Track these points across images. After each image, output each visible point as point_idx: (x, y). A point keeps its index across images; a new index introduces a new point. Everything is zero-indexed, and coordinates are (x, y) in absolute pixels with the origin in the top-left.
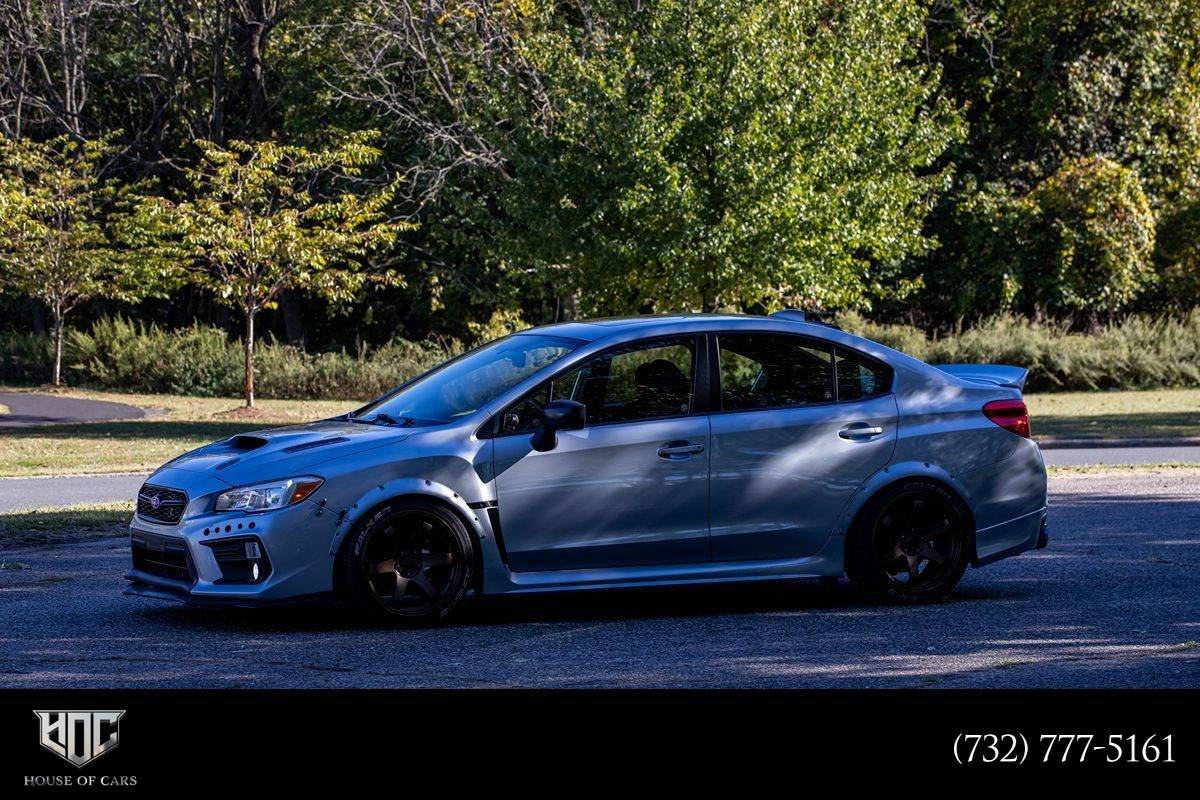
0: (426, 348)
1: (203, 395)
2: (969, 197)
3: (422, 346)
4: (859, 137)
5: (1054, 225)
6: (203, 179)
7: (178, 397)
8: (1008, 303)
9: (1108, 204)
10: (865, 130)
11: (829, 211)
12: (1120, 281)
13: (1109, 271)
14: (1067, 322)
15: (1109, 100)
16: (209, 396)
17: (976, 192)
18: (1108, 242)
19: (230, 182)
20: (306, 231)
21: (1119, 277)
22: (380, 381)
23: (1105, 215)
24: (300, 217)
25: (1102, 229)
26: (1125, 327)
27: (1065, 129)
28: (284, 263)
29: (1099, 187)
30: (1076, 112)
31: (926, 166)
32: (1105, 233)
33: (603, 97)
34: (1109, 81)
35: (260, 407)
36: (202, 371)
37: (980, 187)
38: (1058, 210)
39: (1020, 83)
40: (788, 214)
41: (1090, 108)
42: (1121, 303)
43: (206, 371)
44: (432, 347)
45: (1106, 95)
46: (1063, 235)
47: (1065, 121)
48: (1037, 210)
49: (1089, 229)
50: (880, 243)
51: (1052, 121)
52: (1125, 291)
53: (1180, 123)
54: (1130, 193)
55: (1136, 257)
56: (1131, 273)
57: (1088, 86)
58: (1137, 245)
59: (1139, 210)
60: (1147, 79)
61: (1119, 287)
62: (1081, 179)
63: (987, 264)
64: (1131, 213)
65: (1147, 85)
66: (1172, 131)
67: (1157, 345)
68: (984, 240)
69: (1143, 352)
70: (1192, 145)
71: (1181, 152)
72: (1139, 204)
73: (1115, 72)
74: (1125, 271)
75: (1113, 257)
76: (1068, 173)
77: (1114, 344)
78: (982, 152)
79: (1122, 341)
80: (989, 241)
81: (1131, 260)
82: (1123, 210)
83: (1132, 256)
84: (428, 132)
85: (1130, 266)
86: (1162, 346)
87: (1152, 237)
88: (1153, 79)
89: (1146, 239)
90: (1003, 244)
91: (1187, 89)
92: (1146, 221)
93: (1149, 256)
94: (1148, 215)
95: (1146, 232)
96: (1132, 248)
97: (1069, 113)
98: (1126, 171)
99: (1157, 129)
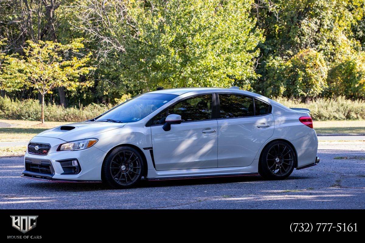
0: (101, 106)
1: (31, 120)
2: (270, 61)
3: (100, 105)
4: (231, 41)
5: (296, 70)
6: (29, 53)
7: (23, 121)
8: (281, 94)
9: (313, 64)
10: (233, 38)
11: (220, 63)
12: (316, 87)
13: (313, 85)
14: (300, 100)
15: (314, 32)
16: (33, 120)
17: (272, 60)
18: (313, 76)
19: (38, 54)
20: (62, 69)
21: (316, 86)
22: (86, 116)
23: (312, 67)
24: (59, 65)
25: (311, 72)
26: (317, 102)
27: (300, 41)
28: (54, 79)
29: (310, 58)
30: (303, 35)
31: (252, 50)
32: (312, 73)
33: (151, 28)
34: (314, 26)
35: (46, 124)
36: (31, 113)
37: (274, 58)
38: (298, 65)
39: (286, 26)
40: (207, 64)
41: (308, 34)
42: (317, 94)
43: (32, 113)
44: (103, 106)
45: (313, 30)
46: (299, 73)
47: (300, 38)
48: (291, 66)
49: (307, 71)
50: (238, 74)
51: (296, 38)
52: (318, 90)
53: (336, 39)
54: (320, 60)
55: (321, 80)
56: (320, 85)
57: (307, 27)
58: (322, 77)
59: (323, 66)
60: (326, 26)
61: (316, 89)
62: (305, 56)
63: (275, 82)
64: (320, 67)
65: (326, 27)
66: (333, 42)
67: (326, 107)
68: (275, 74)
69: (322, 109)
70: (340, 46)
71: (336, 48)
72: (323, 64)
73: (316, 23)
74: (318, 84)
75: (314, 80)
76: (301, 54)
77: (314, 107)
78: (275, 47)
79: (316, 106)
80: (276, 75)
81: (320, 81)
82: (317, 66)
83: (320, 80)
84: (102, 39)
85: (319, 83)
86: (328, 108)
87: (326, 74)
88: (327, 26)
89: (325, 75)
90: (280, 76)
91: (338, 29)
92: (325, 69)
93: (325, 80)
94: (325, 67)
95: (324, 73)
96: (320, 77)
97: (302, 36)
98: (318, 53)
99: (328, 41)
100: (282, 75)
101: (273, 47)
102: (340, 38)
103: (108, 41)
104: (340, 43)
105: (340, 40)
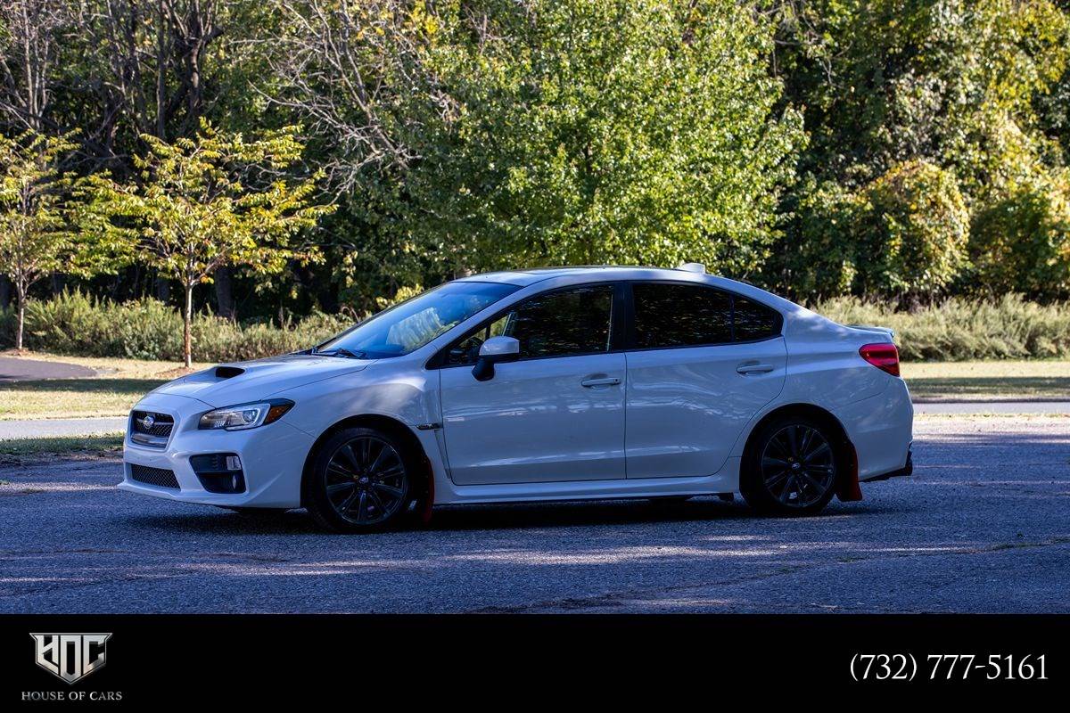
0: (340, 320)
1: (147, 359)
2: (810, 194)
3: (336, 318)
5: (884, 218)
6: (150, 168)
7: (125, 360)
8: (848, 288)
9: (929, 201)
12: (939, 267)
13: (929, 258)
14: (895, 304)
15: (930, 113)
16: (152, 359)
17: (816, 190)
18: (929, 234)
19: (173, 173)
20: (239, 216)
21: (938, 263)
23: (926, 211)
24: (234, 204)
25: (924, 222)
26: (944, 308)
27: (892, 137)
28: (219, 244)
29: (921, 186)
30: (902, 122)
32: (926, 225)
34: (931, 96)
36: (147, 337)
37: (819, 186)
38: (886, 206)
39: (854, 96)
41: (914, 119)
42: (940, 286)
43: (150, 337)
44: (345, 319)
45: (928, 109)
46: (891, 227)
47: (892, 130)
48: (869, 206)
51: (881, 130)
52: (943, 275)
53: (990, 133)
54: (948, 192)
55: (953, 247)
56: (949, 261)
57: (912, 100)
58: (954, 237)
59: (956, 207)
60: (963, 96)
61: (937, 272)
62: (906, 180)
63: (825, 252)
64: (949, 209)
65: (963, 100)
66: (984, 140)
67: (970, 323)
68: (823, 232)
69: (958, 329)
70: (1001, 152)
71: (991, 158)
72: (956, 201)
73: (936, 88)
74: (943, 259)
75: (933, 246)
76: (895, 175)
77: (934, 322)
78: (820, 155)
79: (942, 319)
80: (827, 233)
81: (949, 250)
82: (942, 207)
83: (950, 246)
84: (344, 132)
85: (948, 255)
86: (974, 324)
87: (966, 230)
88: (968, 95)
89: (961, 232)
90: (839, 235)
91: (995, 105)
92: (961, 216)
93: (964, 247)
94: (963, 211)
95: (961, 226)
96: (949, 239)
97: (897, 123)
98: (944, 173)
99: (970, 138)
100: (843, 235)
101: (816, 156)
102: (1000, 131)
103: (359, 138)
104: (1001, 143)
105: (1003, 136)
